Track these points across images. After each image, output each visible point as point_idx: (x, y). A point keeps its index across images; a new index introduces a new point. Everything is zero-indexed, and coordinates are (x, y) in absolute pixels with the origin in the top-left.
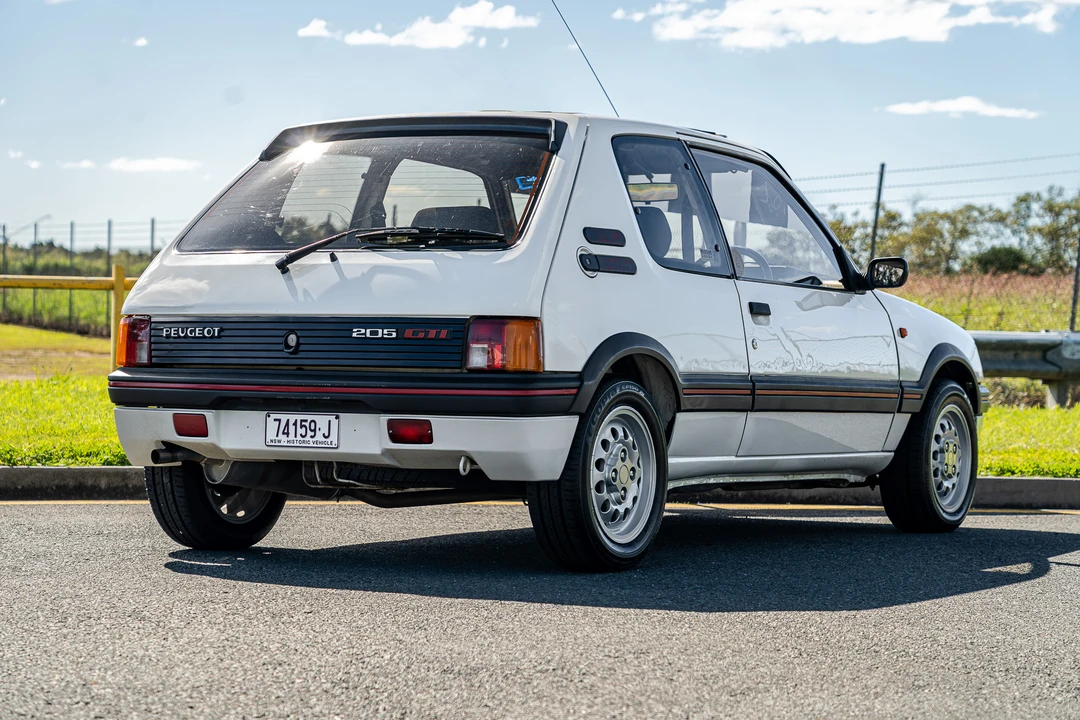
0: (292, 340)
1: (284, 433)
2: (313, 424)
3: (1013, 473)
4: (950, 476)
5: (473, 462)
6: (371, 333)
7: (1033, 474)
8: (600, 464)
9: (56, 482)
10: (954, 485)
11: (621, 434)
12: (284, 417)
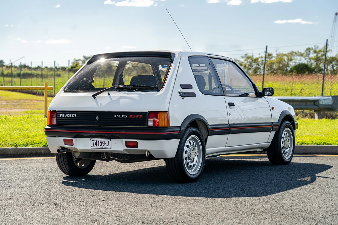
0: (97, 118)
1: (95, 144)
2: (104, 142)
3: (305, 144)
4: (287, 149)
5: (149, 152)
6: (120, 116)
7: (311, 144)
8: (186, 152)
9: (29, 152)
10: (288, 151)
11: (192, 143)
12: (95, 140)
